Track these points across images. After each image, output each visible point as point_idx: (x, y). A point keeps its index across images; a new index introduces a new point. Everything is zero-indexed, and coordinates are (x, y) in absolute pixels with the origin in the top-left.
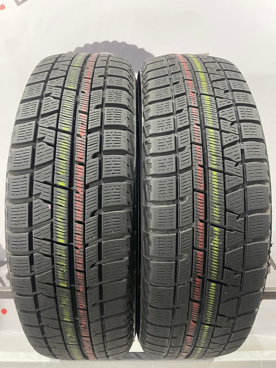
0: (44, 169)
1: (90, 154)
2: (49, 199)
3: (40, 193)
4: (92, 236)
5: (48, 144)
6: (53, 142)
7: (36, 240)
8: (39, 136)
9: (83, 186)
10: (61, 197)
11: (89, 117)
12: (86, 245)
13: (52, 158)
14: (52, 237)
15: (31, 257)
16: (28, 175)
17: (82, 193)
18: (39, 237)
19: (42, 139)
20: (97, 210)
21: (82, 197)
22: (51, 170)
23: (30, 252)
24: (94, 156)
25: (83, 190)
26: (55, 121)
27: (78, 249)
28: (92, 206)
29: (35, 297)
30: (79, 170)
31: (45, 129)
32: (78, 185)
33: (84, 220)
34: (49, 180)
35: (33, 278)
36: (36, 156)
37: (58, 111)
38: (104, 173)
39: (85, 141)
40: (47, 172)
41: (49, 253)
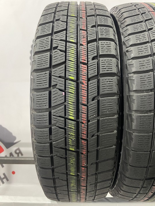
0: (59, 67)
1: (90, 57)
2: (63, 88)
3: (57, 84)
4: (93, 114)
5: (61, 51)
6: (64, 49)
7: (54, 117)
8: (54, 45)
9: (86, 79)
10: (72, 87)
11: (88, 33)
12: (88, 121)
13: (64, 60)
14: (65, 115)
15: (50, 129)
16: (48, 72)
17: (86, 84)
18: (56, 115)
19: (56, 48)
20: (96, 96)
21: (86, 87)
22: (64, 68)
23: (49, 126)
24: (93, 59)
25: (86, 82)
26: (65, 36)
27: (83, 123)
28: (93, 93)
29: (52, 158)
30: (83, 67)
31: (58, 41)
32: (83, 78)
33: (88, 104)
34: (63, 75)
35: (51, 144)
36: (53, 59)
37: (66, 30)
38: (101, 70)
39: (86, 48)
40: (61, 69)
41: (63, 126)
